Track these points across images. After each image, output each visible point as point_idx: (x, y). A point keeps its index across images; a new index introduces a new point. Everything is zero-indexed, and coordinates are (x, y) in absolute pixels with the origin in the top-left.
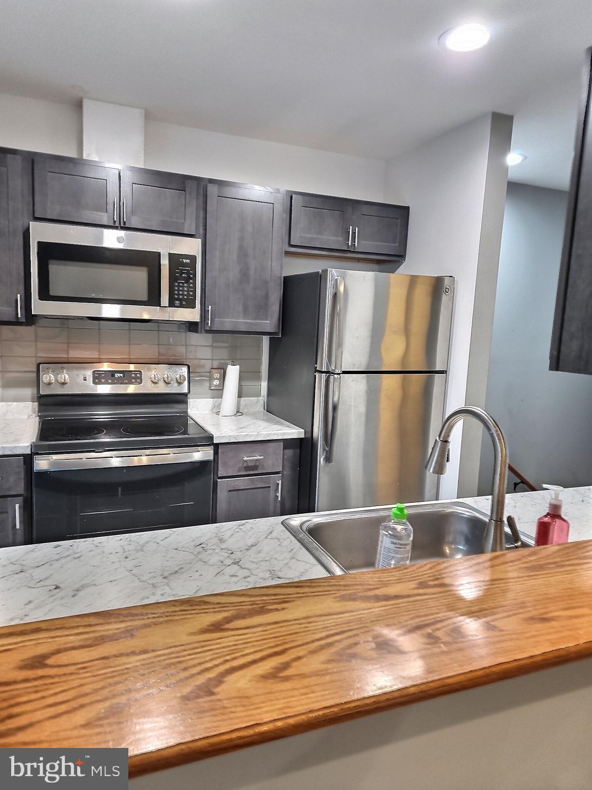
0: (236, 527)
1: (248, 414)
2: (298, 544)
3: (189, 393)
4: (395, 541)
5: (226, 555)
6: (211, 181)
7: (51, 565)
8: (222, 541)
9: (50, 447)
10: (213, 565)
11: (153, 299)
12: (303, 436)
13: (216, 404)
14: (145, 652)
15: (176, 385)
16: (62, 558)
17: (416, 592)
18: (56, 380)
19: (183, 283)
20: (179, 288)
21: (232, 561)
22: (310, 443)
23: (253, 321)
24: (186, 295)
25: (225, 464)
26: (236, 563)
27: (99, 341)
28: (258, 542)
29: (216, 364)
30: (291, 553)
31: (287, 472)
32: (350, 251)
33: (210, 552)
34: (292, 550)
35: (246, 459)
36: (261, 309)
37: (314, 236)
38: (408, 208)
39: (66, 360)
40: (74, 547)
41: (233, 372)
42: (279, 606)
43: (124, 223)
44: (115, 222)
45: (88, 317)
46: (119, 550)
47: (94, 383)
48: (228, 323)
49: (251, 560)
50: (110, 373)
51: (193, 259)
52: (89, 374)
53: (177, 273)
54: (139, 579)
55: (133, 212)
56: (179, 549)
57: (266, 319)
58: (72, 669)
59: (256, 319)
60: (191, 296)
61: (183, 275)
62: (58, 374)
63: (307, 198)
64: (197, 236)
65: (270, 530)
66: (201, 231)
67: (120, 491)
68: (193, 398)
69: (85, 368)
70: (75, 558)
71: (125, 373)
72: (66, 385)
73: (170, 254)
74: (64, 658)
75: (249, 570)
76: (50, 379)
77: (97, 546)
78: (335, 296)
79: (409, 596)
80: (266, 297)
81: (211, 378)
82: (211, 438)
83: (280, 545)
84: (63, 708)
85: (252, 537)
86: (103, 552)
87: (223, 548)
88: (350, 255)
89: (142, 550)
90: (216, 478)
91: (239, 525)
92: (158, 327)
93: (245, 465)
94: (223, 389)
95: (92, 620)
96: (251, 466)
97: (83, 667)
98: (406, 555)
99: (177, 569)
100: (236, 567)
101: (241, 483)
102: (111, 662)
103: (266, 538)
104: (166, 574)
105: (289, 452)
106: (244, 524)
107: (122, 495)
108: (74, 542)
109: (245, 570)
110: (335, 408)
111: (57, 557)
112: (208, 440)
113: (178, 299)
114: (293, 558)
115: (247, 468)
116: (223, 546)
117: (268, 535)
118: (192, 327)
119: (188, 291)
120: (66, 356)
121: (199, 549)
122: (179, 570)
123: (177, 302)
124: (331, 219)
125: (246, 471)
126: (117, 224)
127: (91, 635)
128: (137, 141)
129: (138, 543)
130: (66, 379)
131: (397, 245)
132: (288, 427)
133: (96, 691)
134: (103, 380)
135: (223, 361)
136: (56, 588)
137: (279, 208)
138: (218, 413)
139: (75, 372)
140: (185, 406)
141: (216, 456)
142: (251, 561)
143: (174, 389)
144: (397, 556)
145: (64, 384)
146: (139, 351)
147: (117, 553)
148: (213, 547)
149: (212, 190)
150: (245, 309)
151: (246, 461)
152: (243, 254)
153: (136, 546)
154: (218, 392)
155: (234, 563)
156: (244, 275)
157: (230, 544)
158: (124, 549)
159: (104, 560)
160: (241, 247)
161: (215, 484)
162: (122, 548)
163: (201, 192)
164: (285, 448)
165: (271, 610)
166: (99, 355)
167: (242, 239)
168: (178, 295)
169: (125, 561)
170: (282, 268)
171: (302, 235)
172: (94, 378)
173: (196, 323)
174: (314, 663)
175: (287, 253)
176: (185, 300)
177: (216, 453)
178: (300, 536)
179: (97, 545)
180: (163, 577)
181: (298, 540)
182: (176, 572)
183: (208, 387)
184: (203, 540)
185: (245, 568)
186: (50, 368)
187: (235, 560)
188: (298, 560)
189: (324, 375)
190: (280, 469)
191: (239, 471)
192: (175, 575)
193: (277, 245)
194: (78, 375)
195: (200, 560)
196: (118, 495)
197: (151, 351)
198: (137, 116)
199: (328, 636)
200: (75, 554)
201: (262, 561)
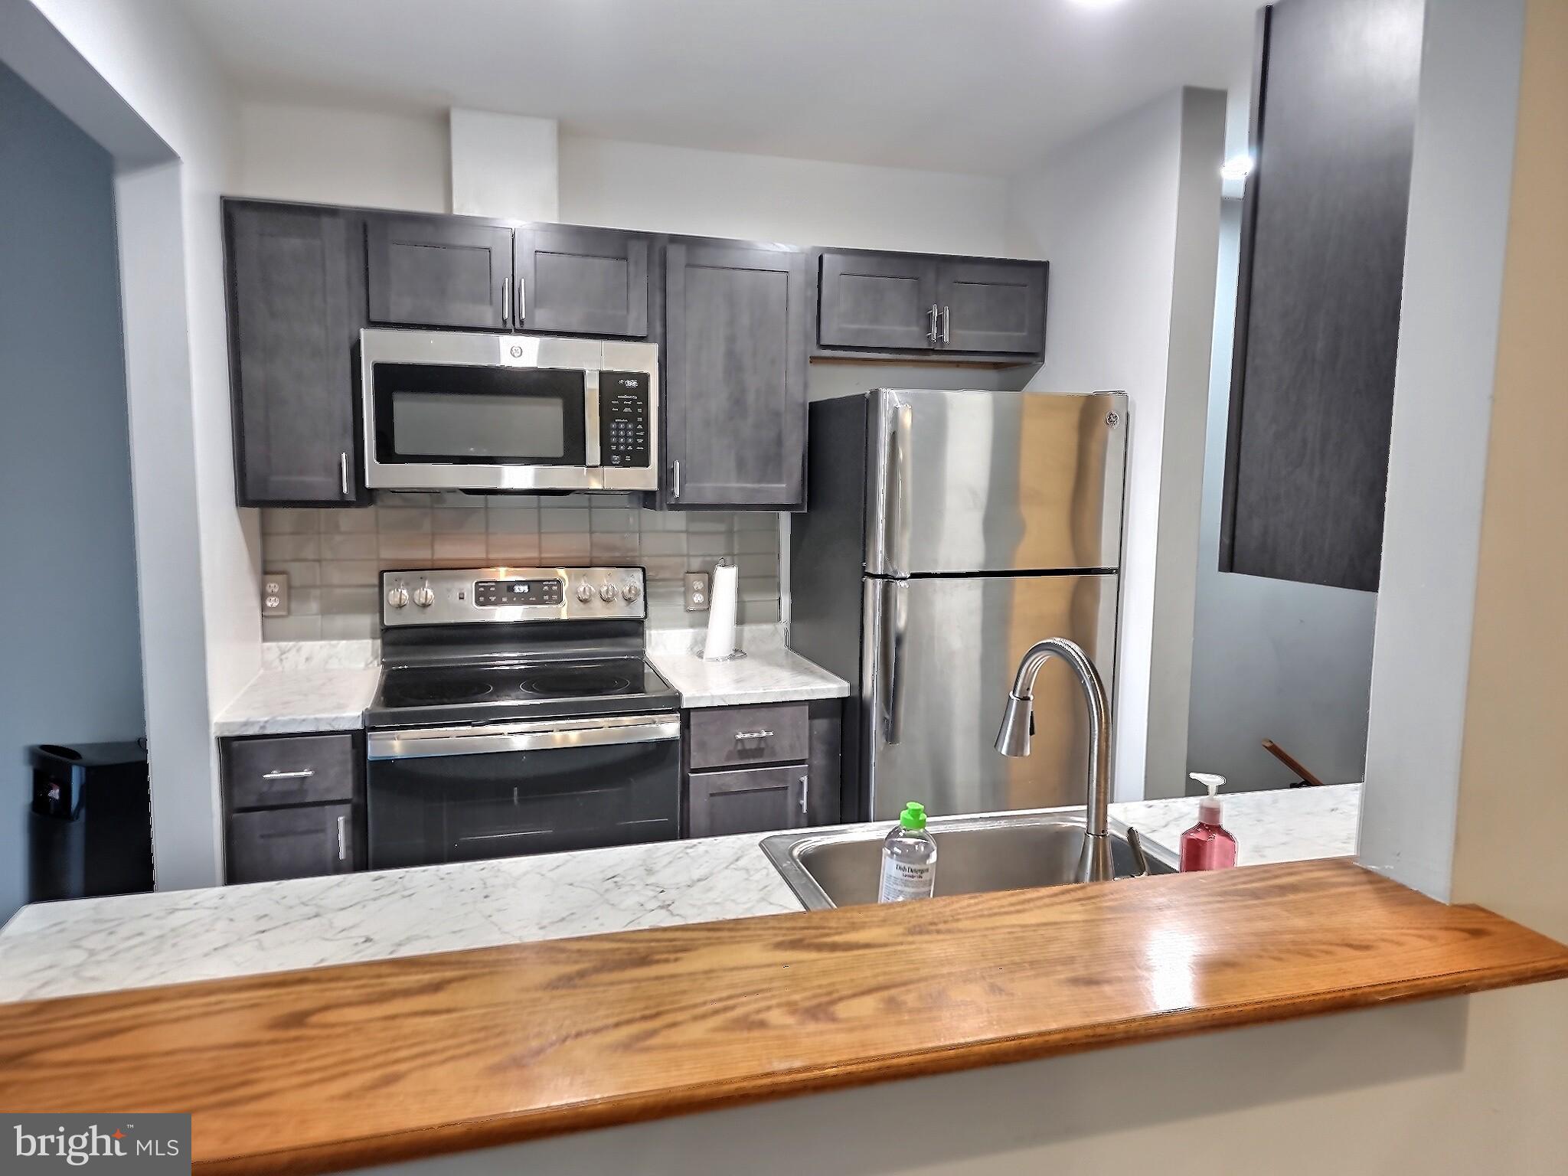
0: (680, 850)
1: (754, 656)
2: (780, 877)
3: (646, 617)
4: (902, 865)
5: (652, 894)
6: (674, 239)
7: (364, 906)
8: (650, 872)
9: (395, 717)
10: (625, 910)
11: (574, 454)
12: (846, 694)
13: (699, 638)
14: (449, 1011)
15: (623, 603)
16: (382, 896)
17: (901, 939)
18: (412, 599)
19: (626, 423)
20: (618, 433)
21: (660, 904)
22: (858, 706)
23: (756, 486)
24: (630, 445)
25: (702, 745)
26: (666, 907)
27: (487, 528)
28: (711, 874)
29: (696, 564)
30: (762, 892)
31: (820, 761)
32: (933, 351)
33: (624, 889)
34: (766, 887)
35: (740, 736)
36: (770, 463)
37: (865, 326)
38: (1044, 266)
39: (429, 565)
40: (405, 879)
41: (726, 578)
42: (672, 956)
43: (522, 322)
44: (505, 322)
45: (461, 490)
46: (477, 884)
47: (478, 603)
48: (709, 490)
49: (691, 902)
50: (505, 587)
51: (643, 379)
52: (469, 587)
53: (615, 406)
54: (500, 929)
55: (537, 301)
56: (575, 884)
57: (779, 481)
58: (339, 1030)
59: (760, 481)
60: (640, 445)
61: (626, 410)
62: (415, 589)
63: (852, 258)
64: (650, 338)
65: (738, 855)
66: (658, 329)
67: (516, 793)
68: (657, 628)
69: (461, 578)
70: (404, 897)
71: (532, 584)
72: (429, 608)
73: (601, 373)
74: (331, 1017)
75: (683, 917)
76: (400, 599)
77: (442, 879)
78: (894, 437)
79: (885, 945)
80: (779, 441)
81: (688, 592)
82: (677, 697)
83: (747, 879)
84: (316, 1076)
85: (702, 867)
86: (451, 888)
87: (649, 882)
88: (934, 357)
89: (514, 886)
90: (687, 770)
91: (687, 848)
92: (590, 500)
93: (739, 747)
94: (708, 609)
95: (385, 970)
96: (751, 750)
97: (358, 1027)
98: (926, 889)
99: (564, 915)
100: (663, 912)
101: (734, 780)
102: (398, 1022)
103: (727, 868)
104: (545, 922)
105: (822, 725)
106: (695, 845)
107: (519, 801)
108: (407, 872)
109: (677, 917)
110: (899, 641)
111: (374, 895)
112: (671, 703)
113: (617, 452)
114: (763, 899)
115: (744, 753)
116: (651, 880)
117: (732, 863)
118: (647, 499)
119: (635, 437)
120: (429, 556)
121: (610, 884)
122: (568, 916)
123: (616, 458)
124: (897, 293)
125: (742, 758)
126: (509, 325)
127: (378, 989)
128: (546, 176)
129: (509, 874)
130: (429, 596)
131: (1024, 334)
132: (823, 677)
133: (367, 1057)
134: (493, 599)
135: (708, 559)
136: (366, 941)
137: (798, 280)
138: (700, 655)
139: (445, 585)
140: (638, 641)
141: (686, 731)
142: (691, 905)
143: (618, 611)
144: (907, 889)
145: (425, 606)
146: (559, 545)
147: (472, 889)
148: (633, 882)
149: (676, 255)
150: (741, 465)
151: (741, 740)
152: (734, 367)
153: (505, 879)
154: (701, 616)
155: (661, 907)
156: (738, 402)
157: (663, 877)
158: (485, 884)
159: (450, 900)
160: (731, 354)
161: (686, 782)
162: (482, 882)
163: (656, 258)
164: (812, 717)
165: (658, 962)
166: (487, 552)
167: (731, 339)
168: (618, 444)
169: (483, 902)
170: (806, 386)
171: (845, 326)
172: (478, 595)
173: (653, 493)
174: (696, 1031)
175: (814, 360)
176: (628, 453)
177: (685, 726)
178: (784, 865)
179: (443, 876)
180: (540, 926)
181: (781, 873)
182: (563, 919)
183: (683, 607)
184: (619, 870)
185: (678, 915)
186: (400, 579)
187: (664, 901)
188: (771, 904)
189: (879, 581)
190: (806, 756)
191: (728, 758)
192: (561, 924)
193: (796, 344)
194: (449, 590)
195: (607, 902)
196: (513, 801)
197: (577, 544)
198: (545, 132)
199: (730, 998)
200: (405, 890)
201: (709, 904)
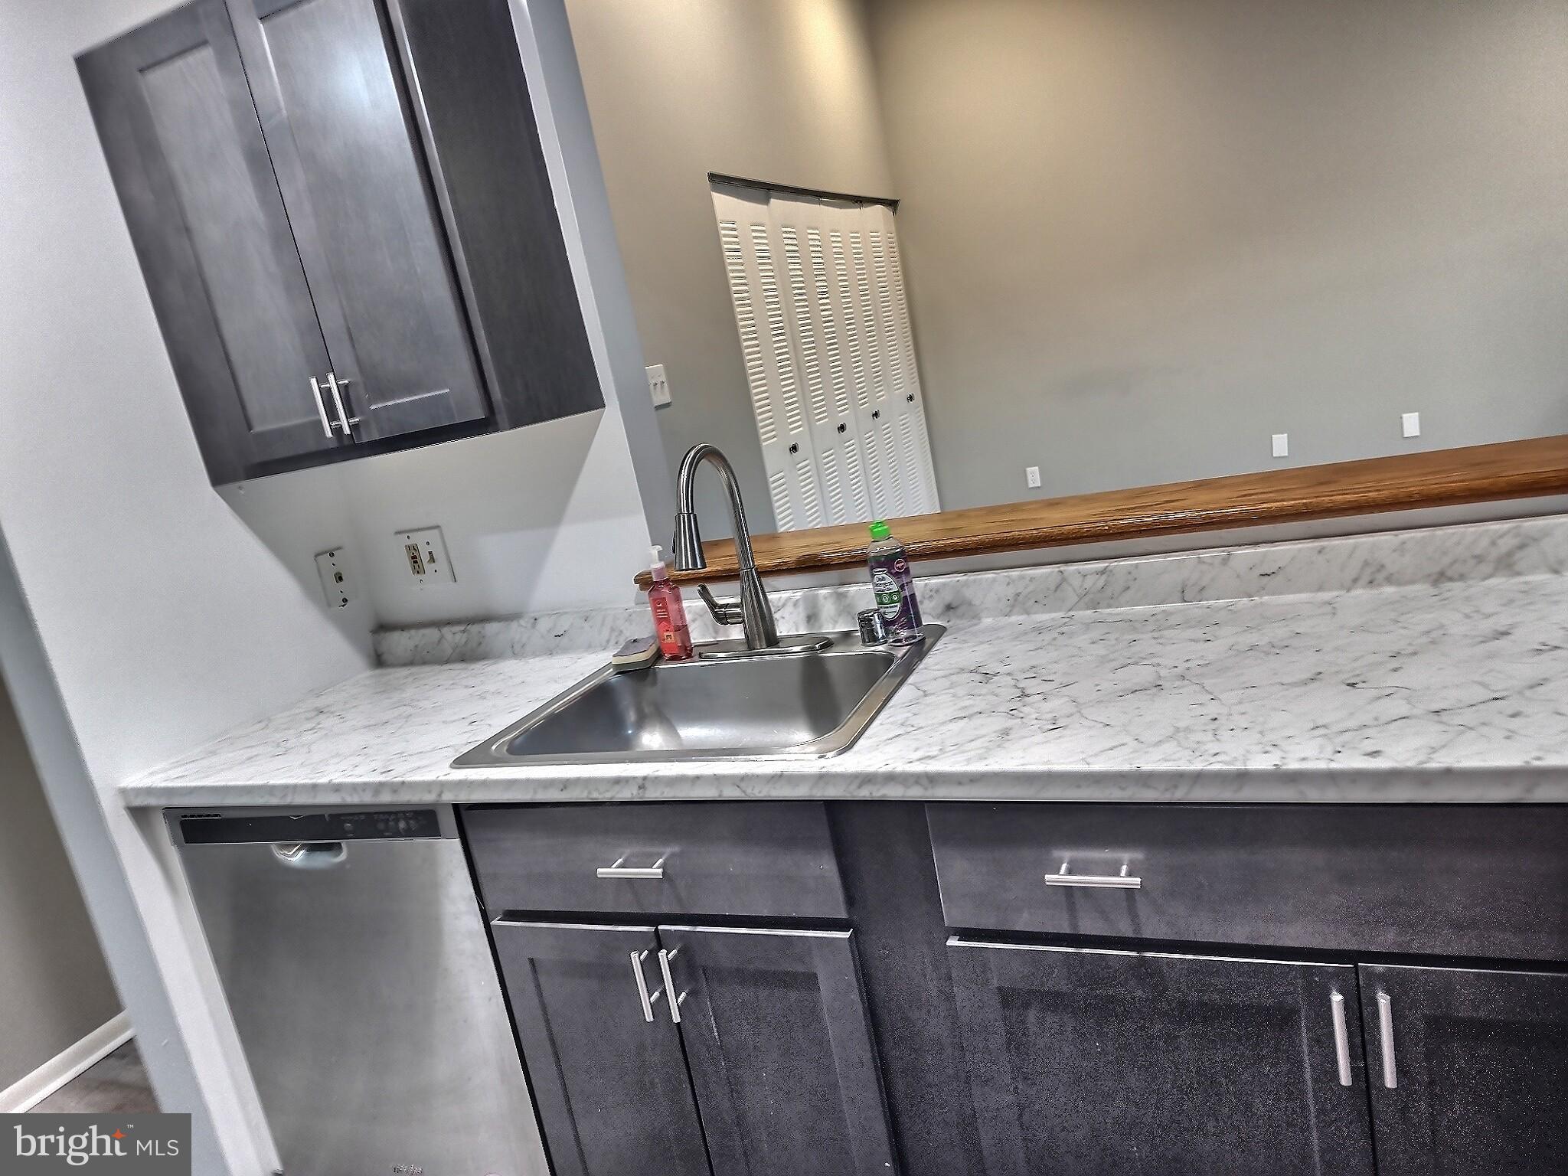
7: (1376, 719)
8: (1004, 733)
16: (1356, 730)
46: (1224, 734)
56: (1100, 726)
70: (1324, 726)
86: (1261, 733)
87: (1022, 720)
89: (1177, 730)
104: (1152, 692)
111: (1367, 733)
116: (1014, 722)
121: (1063, 722)
122: (1127, 695)
129: (1179, 745)
136: (1355, 684)
147: (1232, 731)
153: (1187, 738)
158: (1215, 736)
159: (1261, 719)
162: (1218, 737)
169: (1219, 714)
180: (1159, 688)
182: (1134, 692)
184: (1044, 736)
192: (1138, 688)
200: (1325, 736)
